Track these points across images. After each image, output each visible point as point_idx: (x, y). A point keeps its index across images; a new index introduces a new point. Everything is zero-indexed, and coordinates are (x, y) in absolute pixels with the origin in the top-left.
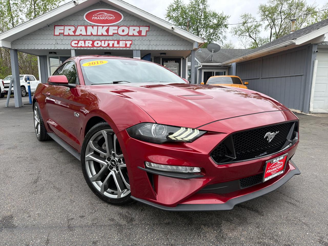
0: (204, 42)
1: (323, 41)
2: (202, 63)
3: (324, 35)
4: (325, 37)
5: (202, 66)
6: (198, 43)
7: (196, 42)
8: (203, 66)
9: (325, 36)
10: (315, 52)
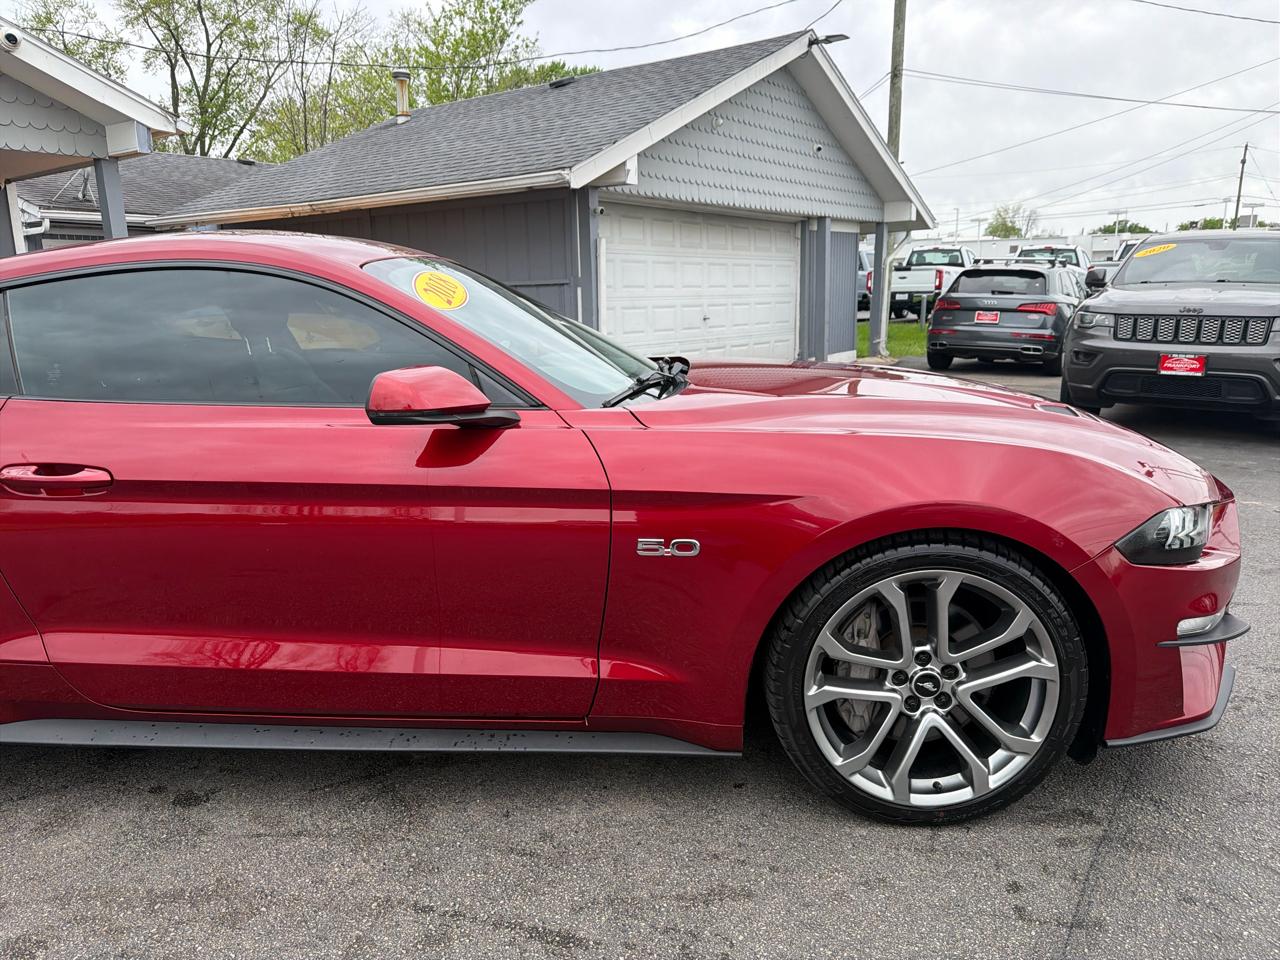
0: (177, 129)
1: (622, 180)
2: (49, 208)
3: (624, 163)
4: (629, 171)
5: (47, 224)
6: (149, 129)
7: (138, 122)
8: (54, 223)
9: (628, 166)
10: (595, 211)
